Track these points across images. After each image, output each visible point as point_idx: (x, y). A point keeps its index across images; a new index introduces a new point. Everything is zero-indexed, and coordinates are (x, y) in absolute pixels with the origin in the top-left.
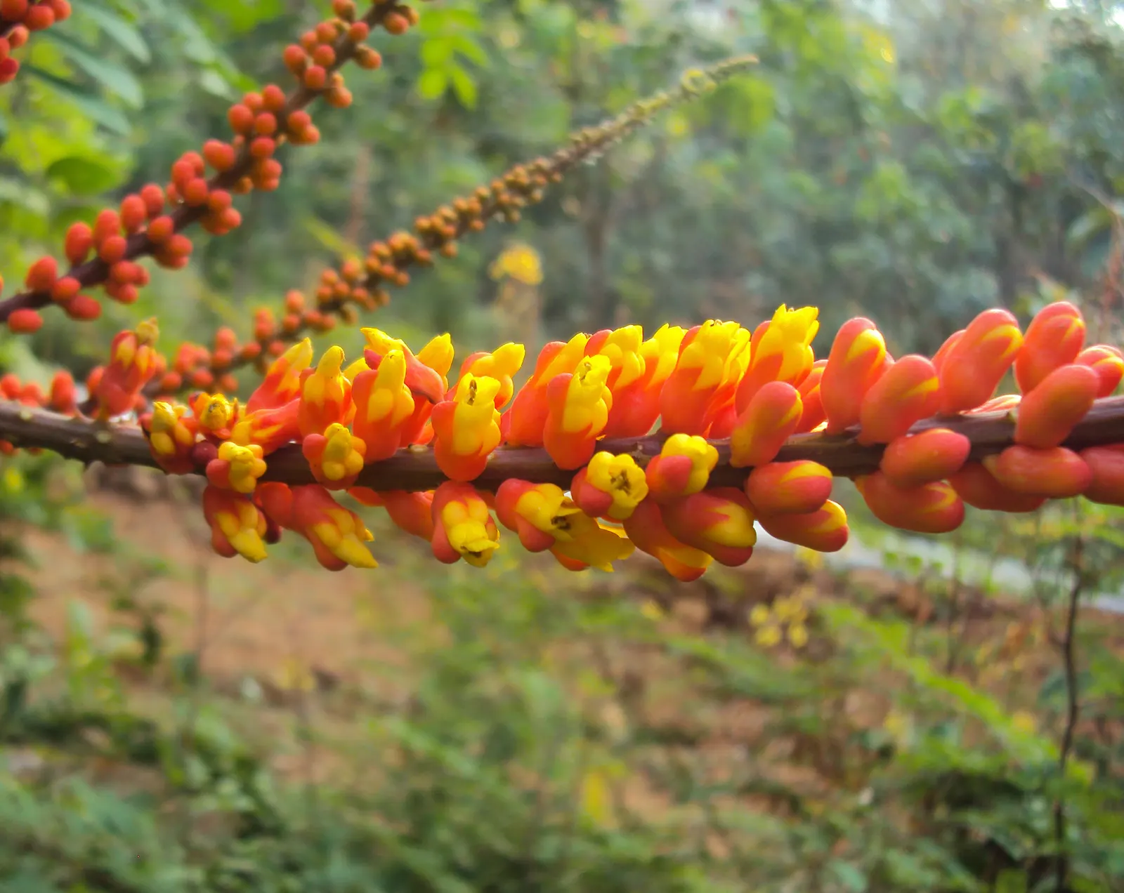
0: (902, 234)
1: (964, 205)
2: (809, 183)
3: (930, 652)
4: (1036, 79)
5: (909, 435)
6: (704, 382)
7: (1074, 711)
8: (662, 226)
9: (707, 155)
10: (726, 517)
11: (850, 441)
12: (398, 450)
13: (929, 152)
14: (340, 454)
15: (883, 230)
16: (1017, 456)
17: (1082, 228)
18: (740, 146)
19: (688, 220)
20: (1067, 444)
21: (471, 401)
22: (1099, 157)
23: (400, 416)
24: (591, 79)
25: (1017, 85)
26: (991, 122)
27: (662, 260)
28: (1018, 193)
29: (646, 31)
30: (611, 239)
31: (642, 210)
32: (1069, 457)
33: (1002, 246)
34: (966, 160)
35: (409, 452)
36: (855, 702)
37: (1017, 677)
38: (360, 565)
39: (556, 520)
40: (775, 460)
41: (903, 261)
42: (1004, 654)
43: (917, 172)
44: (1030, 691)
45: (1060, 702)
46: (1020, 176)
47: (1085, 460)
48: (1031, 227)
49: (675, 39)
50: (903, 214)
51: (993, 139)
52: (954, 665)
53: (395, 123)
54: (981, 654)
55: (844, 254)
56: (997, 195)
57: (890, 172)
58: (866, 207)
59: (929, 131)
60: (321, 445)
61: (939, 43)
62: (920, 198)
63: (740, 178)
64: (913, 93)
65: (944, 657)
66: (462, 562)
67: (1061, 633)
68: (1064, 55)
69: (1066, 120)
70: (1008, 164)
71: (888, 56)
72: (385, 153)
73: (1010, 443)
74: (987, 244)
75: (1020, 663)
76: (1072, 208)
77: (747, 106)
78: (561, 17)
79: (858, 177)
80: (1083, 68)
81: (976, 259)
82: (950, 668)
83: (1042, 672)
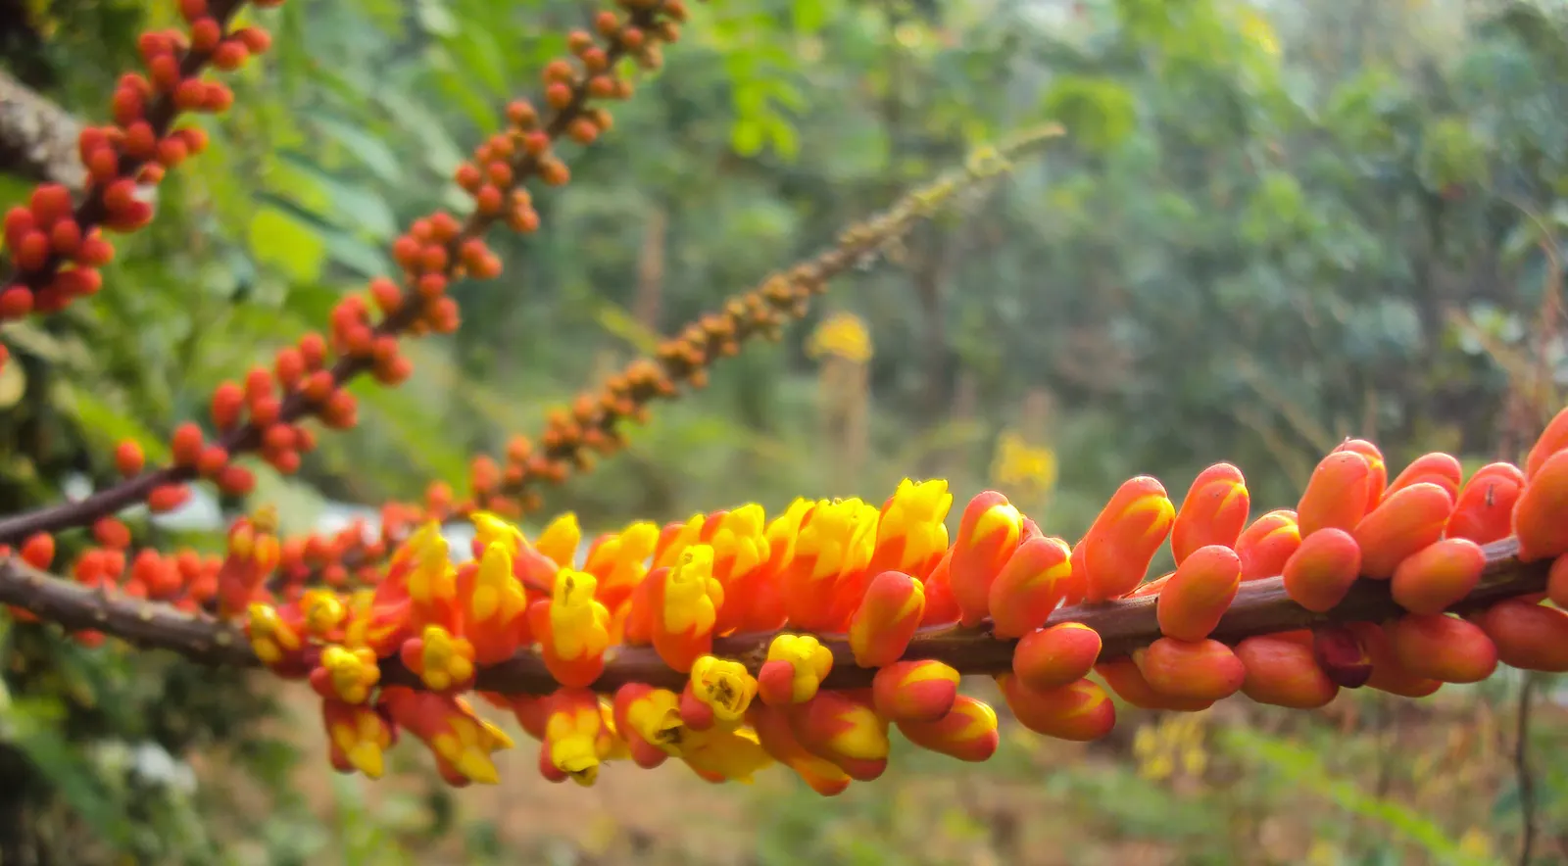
0: (1300, 261)
1: (1371, 222)
2: (1181, 205)
3: (1356, 767)
4: (1452, 63)
5: (1038, 630)
6: (821, 570)
7: (1530, 831)
8: (1008, 267)
9: (1056, 179)
10: (850, 725)
11: (984, 635)
12: (515, 651)
13: (1325, 159)
14: (439, 662)
15: (1276, 255)
16: (1163, 650)
17: (1516, 242)
18: (1095, 164)
19: (1037, 258)
20: (1219, 635)
21: (566, 602)
22: (1531, 156)
23: (510, 614)
24: (910, 95)
25: (1428, 72)
26: (1400, 119)
27: (1010, 308)
28: (1435, 205)
29: (976, 34)
30: (947, 289)
31: (984, 248)
32: (1220, 652)
33: (1421, 269)
34: (1369, 170)
35: (529, 653)
36: (1272, 832)
37: (1464, 792)
38: (484, 781)
39: (662, 734)
40: (902, 659)
41: (1301, 298)
42: (1447, 765)
43: (1313, 184)
44: (1482, 806)
45: (1514, 822)
46: (1434, 185)
47: (1236, 653)
48: (1454, 247)
49: (1011, 42)
50: (1300, 236)
51: (1402, 141)
52: (1390, 784)
53: (675, 161)
54: (1420, 765)
55: (1229, 290)
56: (1409, 208)
57: (1281, 186)
58: (1253, 229)
59: (1322, 136)
60: (418, 653)
61: (1330, 25)
62: (1318, 217)
63: (1098, 205)
64: (1300, 90)
65: (1374, 774)
66: (570, 781)
67: (1512, 738)
68: (1485, 30)
69: (1490, 112)
70: (1424, 173)
71: (1270, 46)
72: (670, 201)
73: (1156, 635)
74: (1403, 268)
75: (1467, 774)
76: (1503, 220)
77: (1100, 117)
78: (870, 23)
79: (1243, 193)
80: (1507, 49)
81: (1388, 286)
82: (1384, 788)
83: (1492, 783)
